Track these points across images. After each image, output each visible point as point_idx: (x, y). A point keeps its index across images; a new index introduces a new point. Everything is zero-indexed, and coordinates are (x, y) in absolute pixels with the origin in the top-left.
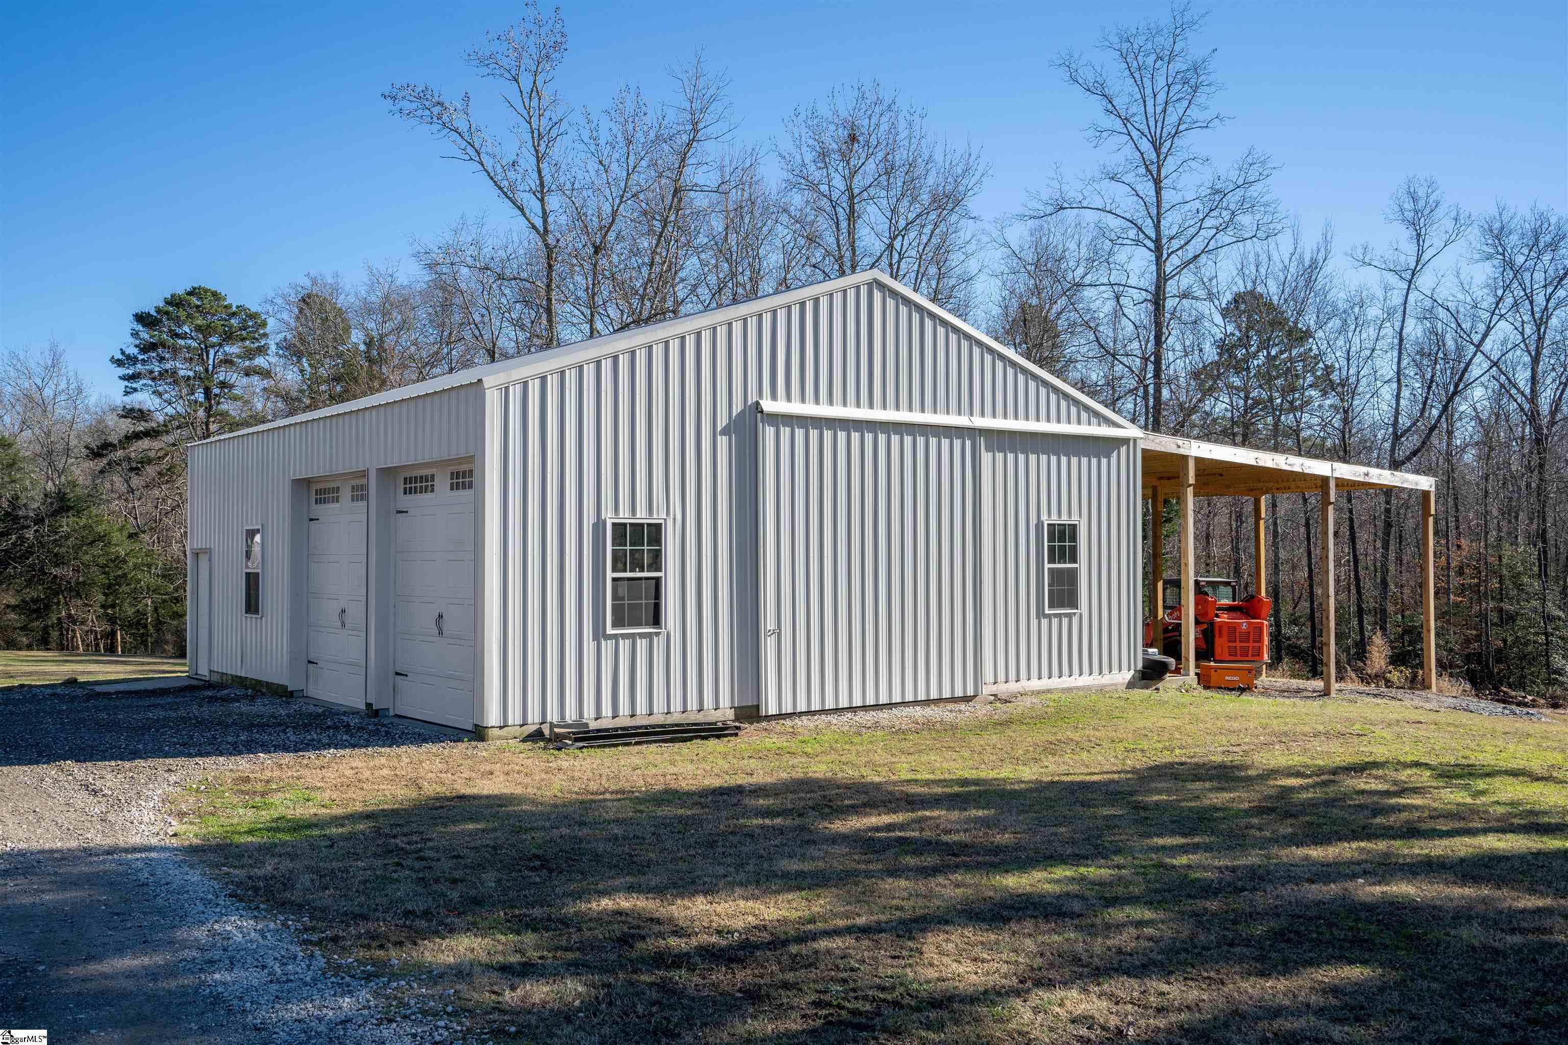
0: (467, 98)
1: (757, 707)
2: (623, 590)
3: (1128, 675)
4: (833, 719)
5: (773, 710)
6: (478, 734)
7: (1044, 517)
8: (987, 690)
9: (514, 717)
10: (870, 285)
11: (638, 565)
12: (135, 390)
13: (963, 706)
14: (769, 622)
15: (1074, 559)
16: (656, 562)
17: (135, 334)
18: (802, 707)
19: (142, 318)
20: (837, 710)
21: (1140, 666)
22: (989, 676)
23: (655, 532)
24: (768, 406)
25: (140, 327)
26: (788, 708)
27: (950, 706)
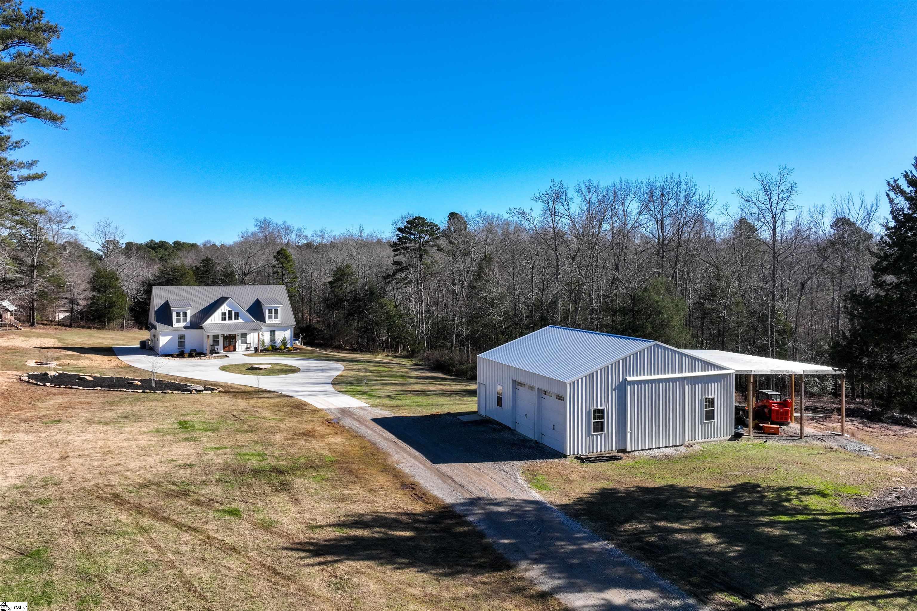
0: (531, 209)
1: (626, 449)
2: (595, 424)
3: (729, 437)
4: (644, 452)
5: (629, 450)
6: (565, 456)
7: (704, 397)
8: (686, 443)
9: (572, 453)
10: (654, 346)
11: (598, 418)
12: (397, 255)
13: (679, 448)
14: (628, 430)
15: (713, 407)
16: (603, 417)
17: (397, 235)
18: (636, 449)
19: (400, 230)
20: (646, 450)
21: (733, 434)
22: (687, 439)
23: (602, 411)
24: (629, 379)
25: (399, 233)
26: (633, 449)
27: (675, 448)
